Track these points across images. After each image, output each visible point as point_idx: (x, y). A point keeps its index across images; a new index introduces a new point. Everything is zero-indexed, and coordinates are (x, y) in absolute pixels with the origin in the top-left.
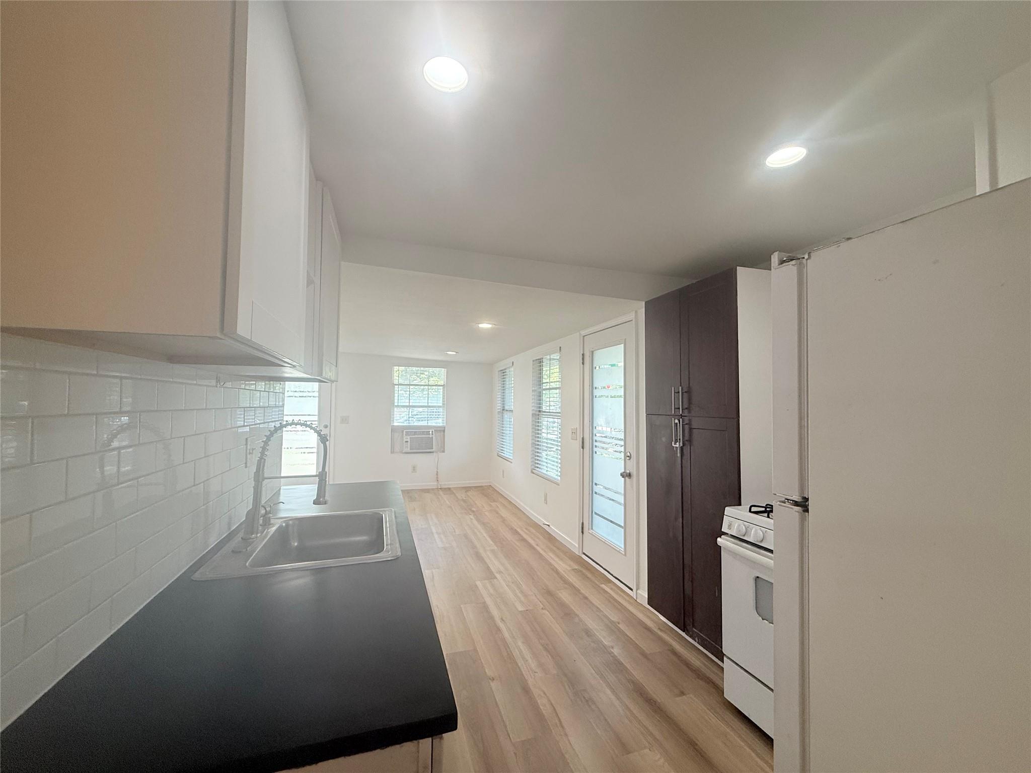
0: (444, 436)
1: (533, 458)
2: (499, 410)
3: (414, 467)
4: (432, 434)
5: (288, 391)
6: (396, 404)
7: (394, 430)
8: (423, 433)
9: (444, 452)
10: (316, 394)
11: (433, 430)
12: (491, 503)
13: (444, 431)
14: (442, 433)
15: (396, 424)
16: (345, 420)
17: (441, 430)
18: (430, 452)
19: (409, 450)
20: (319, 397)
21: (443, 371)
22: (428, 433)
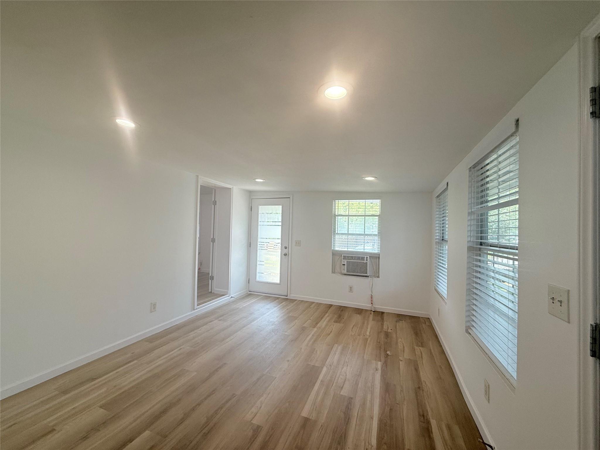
0: (379, 261)
1: (469, 311)
2: (437, 240)
3: (351, 288)
4: (367, 260)
5: (260, 222)
6: (336, 232)
7: (335, 254)
8: (359, 258)
9: (378, 277)
10: (280, 224)
11: (368, 257)
12: (416, 347)
13: (379, 258)
14: (378, 259)
15: (336, 249)
16: (298, 243)
17: (376, 257)
18: (366, 276)
19: (345, 272)
20: (282, 226)
21: (378, 202)
22: (363, 259)
